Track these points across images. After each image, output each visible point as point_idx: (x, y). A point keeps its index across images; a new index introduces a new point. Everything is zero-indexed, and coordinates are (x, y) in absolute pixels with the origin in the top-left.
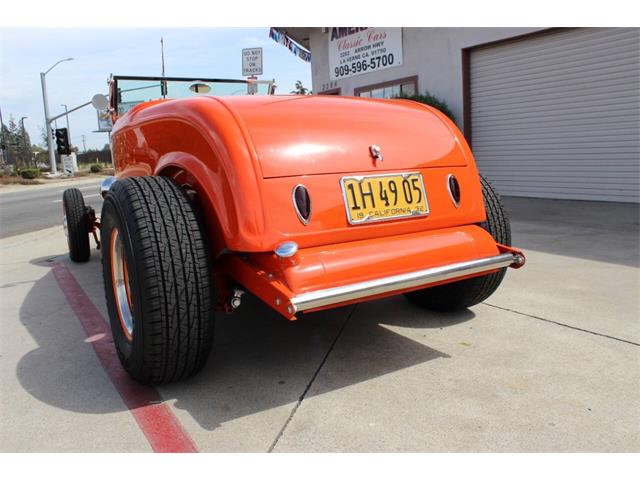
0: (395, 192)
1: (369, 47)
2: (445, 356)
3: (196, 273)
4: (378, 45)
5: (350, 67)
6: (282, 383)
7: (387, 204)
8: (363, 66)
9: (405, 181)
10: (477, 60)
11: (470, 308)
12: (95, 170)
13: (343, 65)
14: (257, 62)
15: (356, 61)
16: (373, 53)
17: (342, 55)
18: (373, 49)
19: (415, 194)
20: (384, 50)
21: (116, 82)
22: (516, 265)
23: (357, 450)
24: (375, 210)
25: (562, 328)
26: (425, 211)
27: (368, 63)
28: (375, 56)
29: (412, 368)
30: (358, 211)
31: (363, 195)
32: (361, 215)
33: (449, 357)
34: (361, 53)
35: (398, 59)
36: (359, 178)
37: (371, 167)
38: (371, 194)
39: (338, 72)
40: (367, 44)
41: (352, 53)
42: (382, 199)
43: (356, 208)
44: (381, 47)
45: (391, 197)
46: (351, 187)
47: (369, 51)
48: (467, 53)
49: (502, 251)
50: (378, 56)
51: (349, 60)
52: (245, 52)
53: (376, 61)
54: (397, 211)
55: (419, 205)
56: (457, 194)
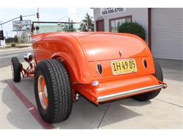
12: (13, 46)
22: (164, 88)
36: (116, 61)
45: (126, 66)
49: (160, 83)
56: (146, 65)
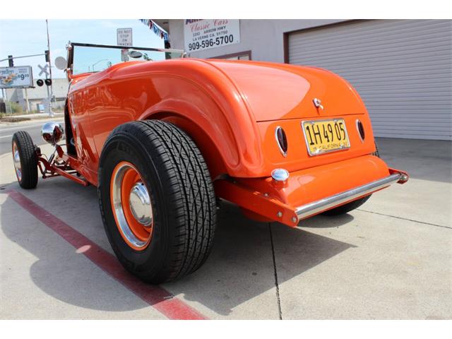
0: (331, 132)
1: (215, 30)
2: (354, 246)
3: (208, 195)
4: (222, 28)
5: (200, 44)
6: (255, 274)
7: (328, 141)
8: (210, 43)
9: (336, 124)
10: (294, 40)
11: (348, 213)
13: (195, 42)
14: (128, 38)
15: (205, 39)
16: (218, 34)
17: (195, 35)
18: (217, 31)
19: (342, 132)
20: (226, 32)
21: (73, 47)
23: (341, 317)
24: (322, 145)
25: (414, 223)
26: (349, 145)
27: (214, 41)
28: (219, 36)
29: (337, 256)
30: (313, 146)
31: (315, 134)
32: (315, 148)
33: (356, 247)
34: (209, 34)
35: (236, 39)
37: (316, 114)
38: (319, 133)
39: (191, 47)
40: (214, 27)
41: (202, 34)
42: (326, 137)
43: (312, 144)
44: (224, 30)
46: (308, 128)
47: (215, 33)
48: (287, 36)
50: (221, 36)
51: (200, 38)
52: (119, 31)
53: (220, 40)
54: (334, 145)
55: (345, 141)
